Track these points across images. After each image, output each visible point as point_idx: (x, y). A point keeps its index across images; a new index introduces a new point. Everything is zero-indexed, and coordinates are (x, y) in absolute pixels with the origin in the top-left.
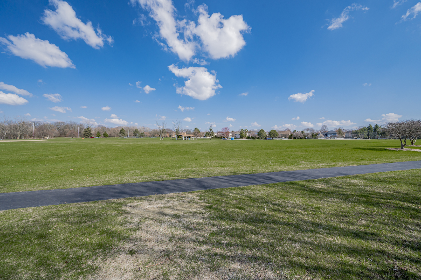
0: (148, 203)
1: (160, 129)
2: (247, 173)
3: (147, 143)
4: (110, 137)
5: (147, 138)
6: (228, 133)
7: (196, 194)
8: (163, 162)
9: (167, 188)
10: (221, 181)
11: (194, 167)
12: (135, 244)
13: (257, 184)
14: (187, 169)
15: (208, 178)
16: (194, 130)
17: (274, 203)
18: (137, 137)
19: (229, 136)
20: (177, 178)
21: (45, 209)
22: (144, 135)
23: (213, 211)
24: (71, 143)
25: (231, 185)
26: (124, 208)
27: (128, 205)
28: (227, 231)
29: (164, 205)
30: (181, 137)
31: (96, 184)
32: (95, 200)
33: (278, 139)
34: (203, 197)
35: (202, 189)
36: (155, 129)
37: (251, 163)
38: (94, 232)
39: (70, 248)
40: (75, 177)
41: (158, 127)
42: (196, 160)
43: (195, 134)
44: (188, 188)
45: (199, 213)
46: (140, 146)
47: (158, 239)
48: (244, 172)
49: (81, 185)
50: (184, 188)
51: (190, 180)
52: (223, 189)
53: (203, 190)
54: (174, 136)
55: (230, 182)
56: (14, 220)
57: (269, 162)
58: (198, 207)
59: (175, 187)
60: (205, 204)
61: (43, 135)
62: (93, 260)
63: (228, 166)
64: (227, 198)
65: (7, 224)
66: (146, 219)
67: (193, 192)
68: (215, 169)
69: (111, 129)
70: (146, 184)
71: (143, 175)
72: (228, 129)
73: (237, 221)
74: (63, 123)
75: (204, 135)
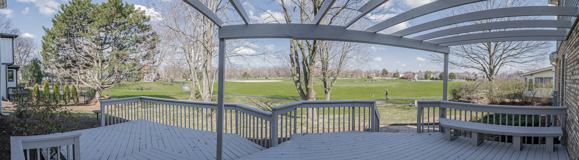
6: (415, 74)
16: (382, 71)
43: (383, 75)
75: (392, 76)
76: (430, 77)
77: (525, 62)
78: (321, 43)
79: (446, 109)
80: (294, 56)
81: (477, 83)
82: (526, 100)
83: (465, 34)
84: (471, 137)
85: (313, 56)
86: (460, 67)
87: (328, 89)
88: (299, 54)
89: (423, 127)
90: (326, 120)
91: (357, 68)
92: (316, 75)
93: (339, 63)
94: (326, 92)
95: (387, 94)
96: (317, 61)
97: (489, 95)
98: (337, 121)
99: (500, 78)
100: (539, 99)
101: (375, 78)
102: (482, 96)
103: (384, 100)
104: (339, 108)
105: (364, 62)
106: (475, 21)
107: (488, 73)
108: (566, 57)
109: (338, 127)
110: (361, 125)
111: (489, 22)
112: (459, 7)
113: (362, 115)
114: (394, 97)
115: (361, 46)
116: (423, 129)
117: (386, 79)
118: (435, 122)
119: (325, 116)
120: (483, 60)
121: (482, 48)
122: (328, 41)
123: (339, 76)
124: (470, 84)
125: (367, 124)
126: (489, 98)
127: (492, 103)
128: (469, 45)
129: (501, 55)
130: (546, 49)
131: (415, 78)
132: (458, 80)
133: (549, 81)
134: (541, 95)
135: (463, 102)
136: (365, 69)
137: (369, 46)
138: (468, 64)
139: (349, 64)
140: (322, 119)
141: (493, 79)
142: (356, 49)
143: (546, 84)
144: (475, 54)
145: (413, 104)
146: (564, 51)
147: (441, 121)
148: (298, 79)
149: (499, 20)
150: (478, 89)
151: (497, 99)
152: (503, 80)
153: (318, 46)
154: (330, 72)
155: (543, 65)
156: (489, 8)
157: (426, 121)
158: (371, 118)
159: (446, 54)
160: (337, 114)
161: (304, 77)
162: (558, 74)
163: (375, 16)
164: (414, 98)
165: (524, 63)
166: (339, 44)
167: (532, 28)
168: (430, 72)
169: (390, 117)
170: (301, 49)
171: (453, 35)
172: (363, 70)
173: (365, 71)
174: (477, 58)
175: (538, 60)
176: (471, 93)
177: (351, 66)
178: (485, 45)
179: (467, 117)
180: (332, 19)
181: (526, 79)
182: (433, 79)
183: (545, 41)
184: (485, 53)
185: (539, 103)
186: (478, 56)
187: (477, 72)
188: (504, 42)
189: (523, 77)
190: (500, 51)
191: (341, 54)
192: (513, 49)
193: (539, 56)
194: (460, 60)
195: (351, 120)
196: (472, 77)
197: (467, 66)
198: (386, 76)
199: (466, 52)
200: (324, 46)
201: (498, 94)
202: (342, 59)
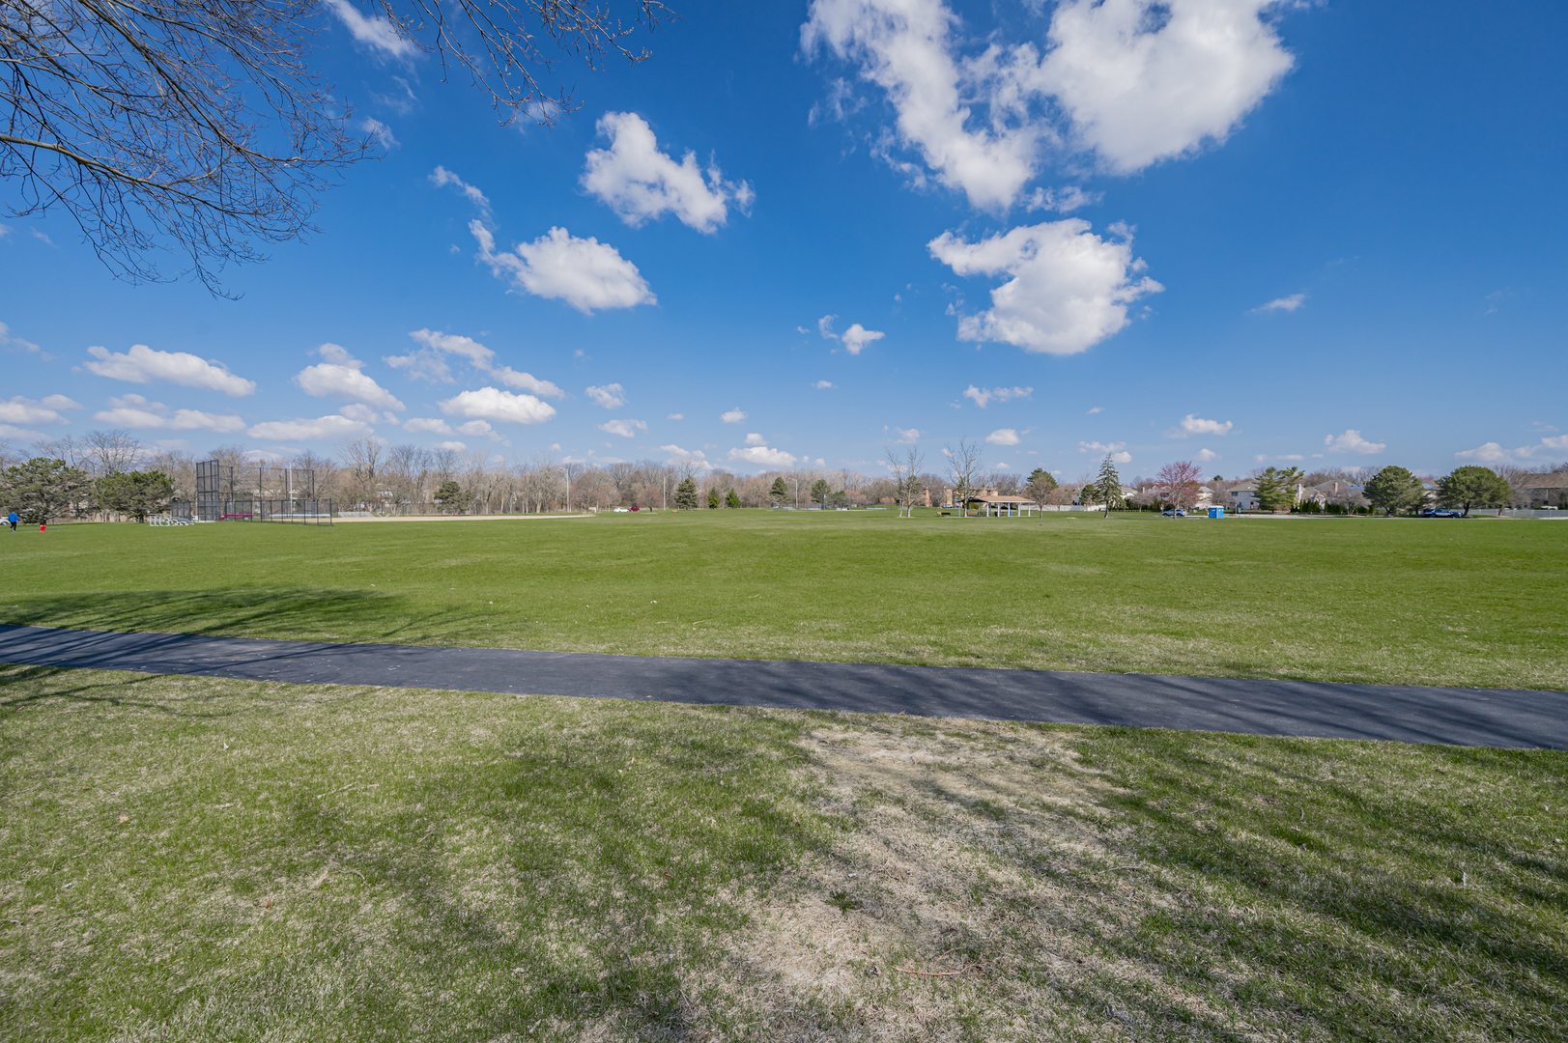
0: (878, 741)
1: (902, 476)
2: (1315, 675)
3: (857, 526)
4: (744, 506)
5: (855, 509)
6: (1194, 487)
7: (1062, 735)
8: (917, 597)
9: (941, 697)
10: (1173, 698)
11: (1043, 627)
12: (851, 875)
13: (1390, 739)
14: (1011, 631)
15: (1111, 677)
16: (1030, 479)
17: (1521, 854)
18: (822, 508)
19: (1196, 500)
20: (974, 661)
21: (605, 707)
22: (846, 501)
23: (1148, 823)
24: (647, 524)
25: (1231, 721)
26: (803, 743)
27: (814, 733)
28: (1234, 930)
29: (939, 759)
30: (976, 508)
31: (717, 652)
32: (720, 702)
33: (1508, 515)
34: (1092, 752)
35: (1088, 720)
36: (880, 479)
37: (1338, 631)
38: (728, 804)
39: (672, 836)
40: (664, 625)
41: (893, 469)
42: (1048, 597)
43: (1034, 496)
44: (1023, 708)
45: (1085, 819)
46: (835, 538)
47: (930, 881)
48: (1299, 672)
49: (681, 651)
50: (1006, 703)
51: (1028, 674)
52: (1188, 734)
53: (1094, 726)
54: (950, 503)
55: (1225, 709)
56: (546, 724)
57: (1458, 635)
58: (1077, 790)
59: (969, 694)
60: (1107, 786)
61: (586, 502)
62: (732, 892)
63: (1206, 636)
64: (1217, 777)
65: (534, 730)
66: (877, 794)
67: (1050, 728)
68: (1136, 641)
69: (748, 481)
70: (867, 671)
71: (851, 639)
72: (1195, 472)
73: (1284, 894)
74: (629, 466)
75: (1076, 498)
76: (1292, 497)
132: (1521, 511)
173: (955, 483)
198: (1049, 497)
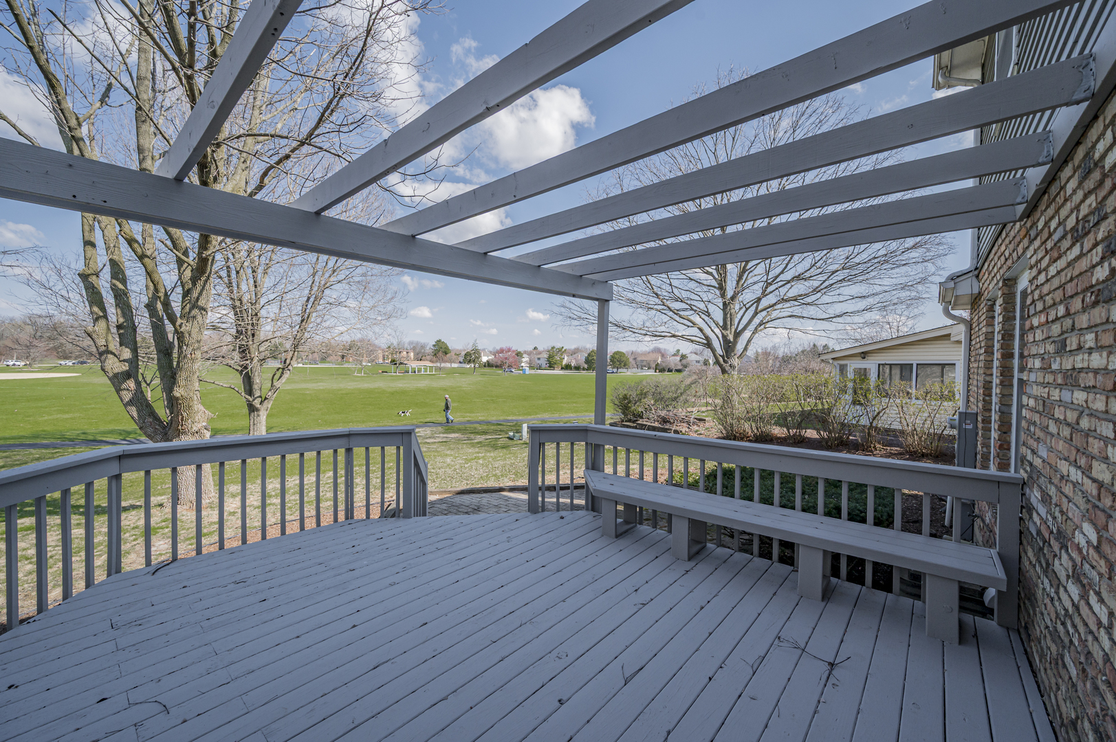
6: (521, 354)
16: (434, 345)
33: (627, 373)
43: (437, 356)
75: (461, 359)
76: (562, 362)
77: (839, 316)
78: (232, 247)
79: (604, 446)
80: (104, 283)
81: (686, 378)
82: (844, 434)
83: (652, 244)
84: (670, 531)
85: (199, 288)
86: (641, 337)
87: (260, 399)
88: (128, 273)
89: (543, 497)
90: (254, 500)
91: (359, 336)
92: (211, 354)
93: (299, 319)
94: (252, 409)
95: (447, 408)
96: (213, 308)
97: (723, 412)
98: (293, 498)
99: (755, 365)
100: (896, 436)
101: (414, 365)
102: (703, 416)
103: (440, 424)
104: (302, 455)
105: (380, 318)
106: (680, 205)
107: (719, 351)
108: (1023, 283)
109: (297, 516)
110: (372, 501)
111: (721, 205)
112: (637, 166)
113: (375, 471)
114: (468, 414)
115: (370, 273)
116: (543, 501)
117: (444, 368)
118: (575, 482)
119: (249, 486)
120: (703, 316)
121: (700, 283)
122: (258, 245)
123: (298, 358)
124: (667, 380)
125: (390, 494)
126: (721, 422)
127: (731, 436)
128: (664, 275)
129: (759, 300)
130: (925, 264)
131: (523, 364)
132: (635, 370)
133: (939, 374)
134: (901, 422)
135: (648, 429)
136: (383, 338)
137: (395, 273)
138: (663, 329)
139: (333, 324)
140: (238, 499)
141: (734, 367)
142: (357, 279)
143: (924, 385)
144: (682, 301)
145: (517, 433)
146: (1009, 262)
147: (589, 479)
148: (125, 367)
149: (751, 193)
150: (688, 395)
151: (746, 425)
152: (765, 370)
153: (218, 256)
154: (267, 344)
155: (910, 323)
156: (723, 159)
157: (550, 479)
158: (401, 477)
159: (604, 303)
160: (295, 474)
161: (158, 359)
162: (982, 351)
163: (414, 185)
164: (520, 418)
165: (834, 320)
166: (299, 260)
167: (864, 201)
168: (561, 351)
169: (455, 470)
170: (142, 257)
171: (621, 251)
172: (376, 342)
173: (384, 346)
174: (686, 310)
175: (889, 305)
176: (671, 405)
177: (339, 328)
178: (711, 274)
179: (659, 471)
180: (265, 174)
181: (843, 369)
182: (568, 367)
183: (919, 239)
184: (711, 296)
185: (895, 449)
186: (690, 305)
187: (686, 348)
188: (767, 259)
189: (831, 361)
190: (756, 287)
191: (307, 292)
192: (798, 278)
193: (895, 292)
194: (638, 317)
195: (342, 487)
196: (674, 362)
197: (658, 334)
198: (445, 358)
199: (656, 294)
200: (243, 259)
201: (748, 412)
202: (309, 306)
